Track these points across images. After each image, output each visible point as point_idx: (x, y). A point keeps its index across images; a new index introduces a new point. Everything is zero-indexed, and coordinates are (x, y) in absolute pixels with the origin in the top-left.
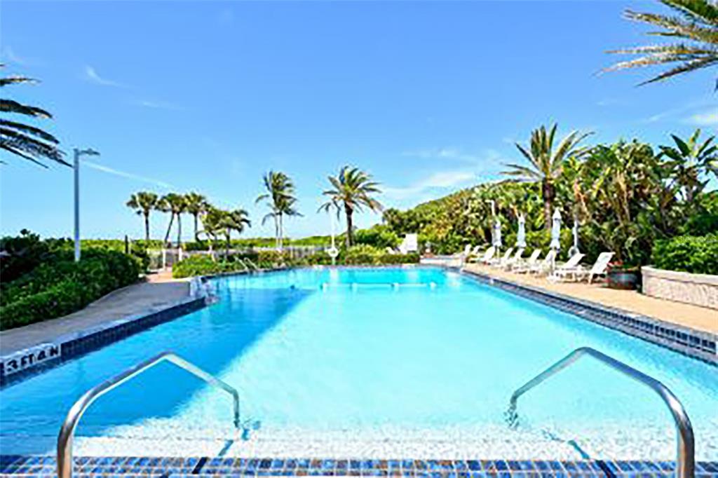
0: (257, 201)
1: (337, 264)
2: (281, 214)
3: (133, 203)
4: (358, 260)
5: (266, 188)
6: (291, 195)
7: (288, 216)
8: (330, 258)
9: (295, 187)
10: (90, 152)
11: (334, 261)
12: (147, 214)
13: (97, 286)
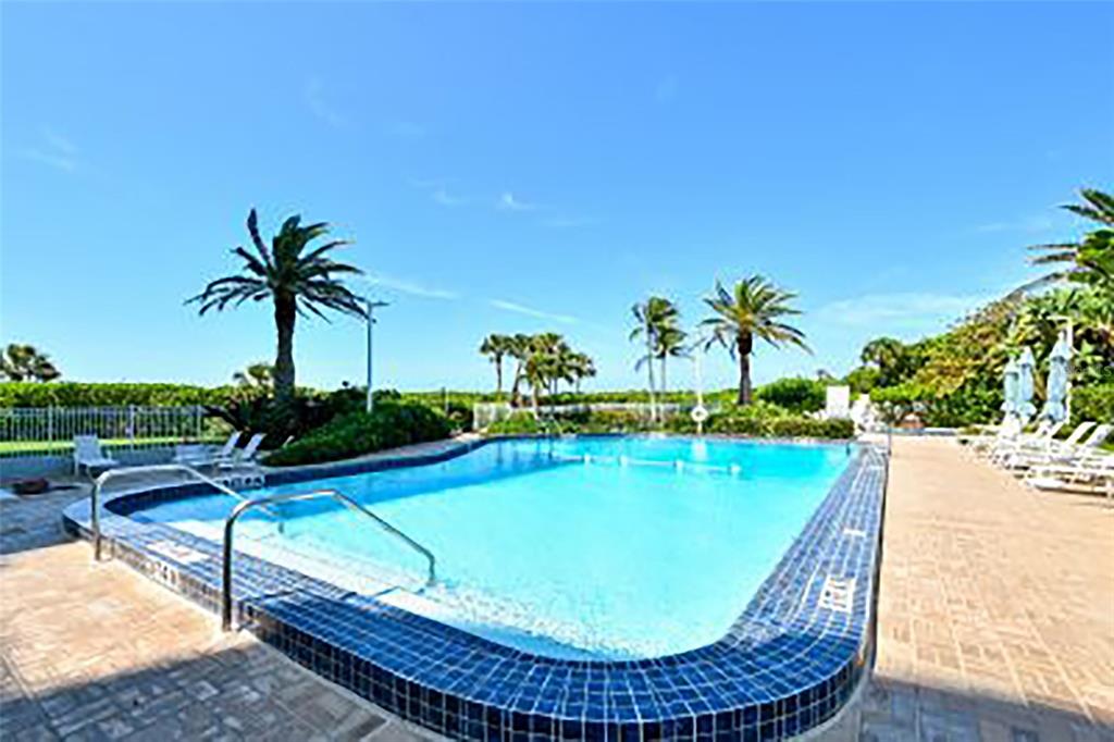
0: (631, 337)
1: (704, 431)
2: (663, 355)
3: (484, 349)
4: (735, 428)
5: (636, 319)
6: (675, 326)
7: (674, 358)
8: (694, 424)
9: (681, 316)
10: (381, 304)
11: (700, 428)
12: (499, 360)
13: (374, 437)
